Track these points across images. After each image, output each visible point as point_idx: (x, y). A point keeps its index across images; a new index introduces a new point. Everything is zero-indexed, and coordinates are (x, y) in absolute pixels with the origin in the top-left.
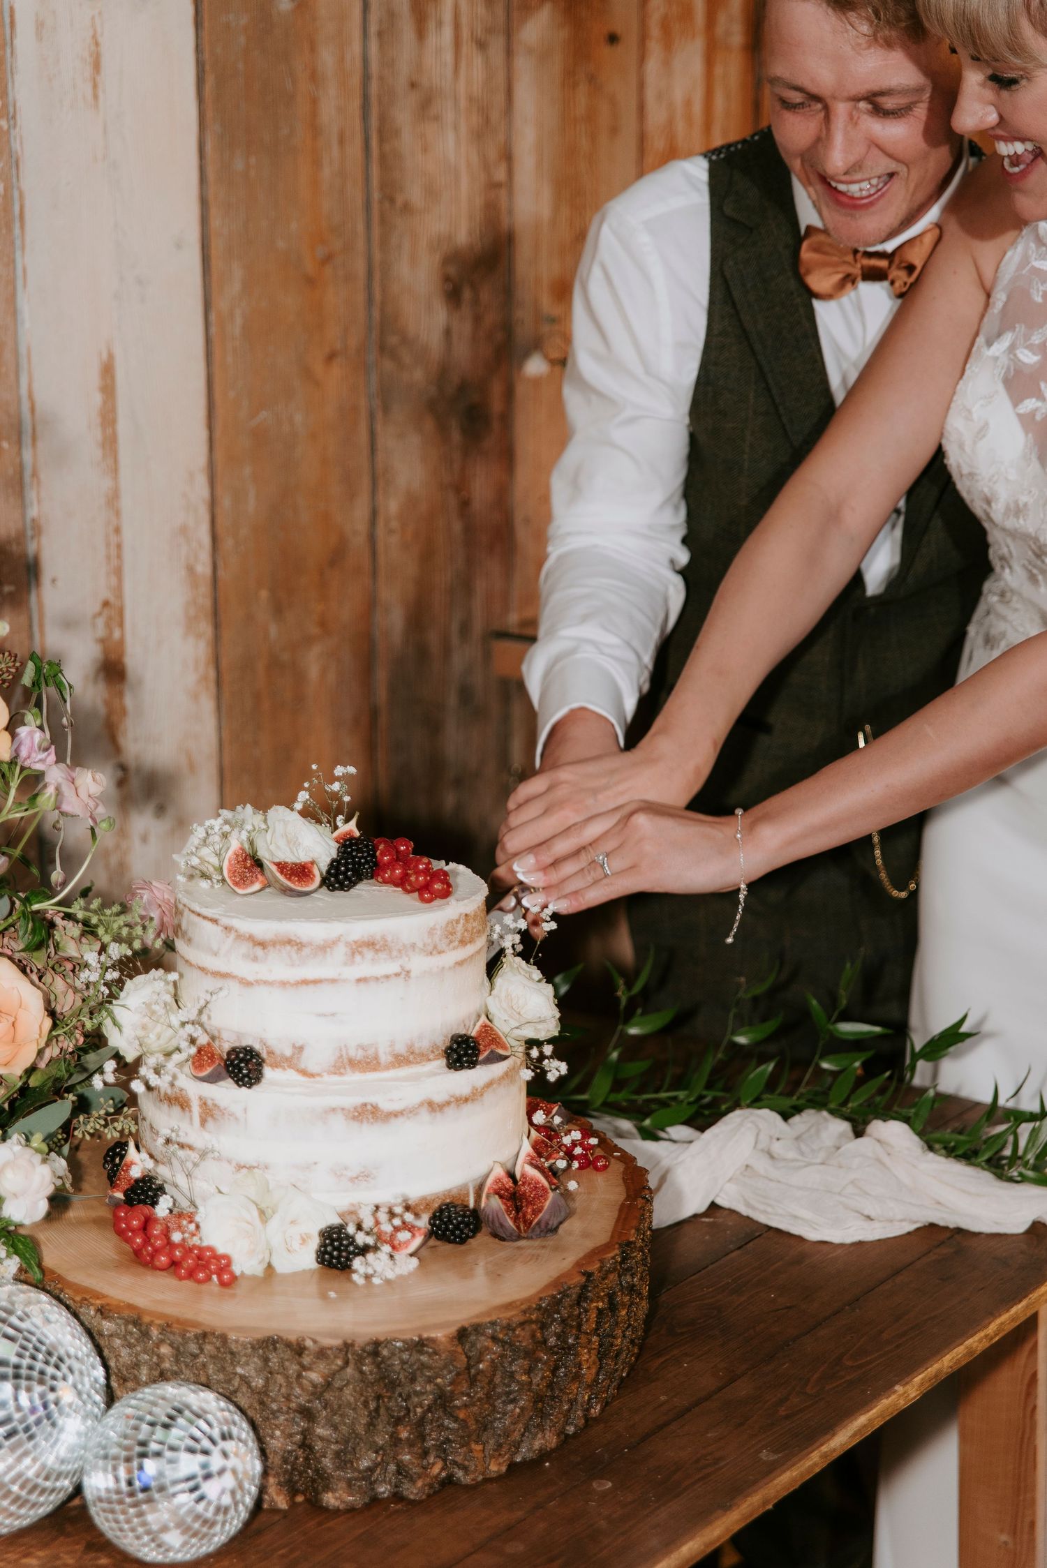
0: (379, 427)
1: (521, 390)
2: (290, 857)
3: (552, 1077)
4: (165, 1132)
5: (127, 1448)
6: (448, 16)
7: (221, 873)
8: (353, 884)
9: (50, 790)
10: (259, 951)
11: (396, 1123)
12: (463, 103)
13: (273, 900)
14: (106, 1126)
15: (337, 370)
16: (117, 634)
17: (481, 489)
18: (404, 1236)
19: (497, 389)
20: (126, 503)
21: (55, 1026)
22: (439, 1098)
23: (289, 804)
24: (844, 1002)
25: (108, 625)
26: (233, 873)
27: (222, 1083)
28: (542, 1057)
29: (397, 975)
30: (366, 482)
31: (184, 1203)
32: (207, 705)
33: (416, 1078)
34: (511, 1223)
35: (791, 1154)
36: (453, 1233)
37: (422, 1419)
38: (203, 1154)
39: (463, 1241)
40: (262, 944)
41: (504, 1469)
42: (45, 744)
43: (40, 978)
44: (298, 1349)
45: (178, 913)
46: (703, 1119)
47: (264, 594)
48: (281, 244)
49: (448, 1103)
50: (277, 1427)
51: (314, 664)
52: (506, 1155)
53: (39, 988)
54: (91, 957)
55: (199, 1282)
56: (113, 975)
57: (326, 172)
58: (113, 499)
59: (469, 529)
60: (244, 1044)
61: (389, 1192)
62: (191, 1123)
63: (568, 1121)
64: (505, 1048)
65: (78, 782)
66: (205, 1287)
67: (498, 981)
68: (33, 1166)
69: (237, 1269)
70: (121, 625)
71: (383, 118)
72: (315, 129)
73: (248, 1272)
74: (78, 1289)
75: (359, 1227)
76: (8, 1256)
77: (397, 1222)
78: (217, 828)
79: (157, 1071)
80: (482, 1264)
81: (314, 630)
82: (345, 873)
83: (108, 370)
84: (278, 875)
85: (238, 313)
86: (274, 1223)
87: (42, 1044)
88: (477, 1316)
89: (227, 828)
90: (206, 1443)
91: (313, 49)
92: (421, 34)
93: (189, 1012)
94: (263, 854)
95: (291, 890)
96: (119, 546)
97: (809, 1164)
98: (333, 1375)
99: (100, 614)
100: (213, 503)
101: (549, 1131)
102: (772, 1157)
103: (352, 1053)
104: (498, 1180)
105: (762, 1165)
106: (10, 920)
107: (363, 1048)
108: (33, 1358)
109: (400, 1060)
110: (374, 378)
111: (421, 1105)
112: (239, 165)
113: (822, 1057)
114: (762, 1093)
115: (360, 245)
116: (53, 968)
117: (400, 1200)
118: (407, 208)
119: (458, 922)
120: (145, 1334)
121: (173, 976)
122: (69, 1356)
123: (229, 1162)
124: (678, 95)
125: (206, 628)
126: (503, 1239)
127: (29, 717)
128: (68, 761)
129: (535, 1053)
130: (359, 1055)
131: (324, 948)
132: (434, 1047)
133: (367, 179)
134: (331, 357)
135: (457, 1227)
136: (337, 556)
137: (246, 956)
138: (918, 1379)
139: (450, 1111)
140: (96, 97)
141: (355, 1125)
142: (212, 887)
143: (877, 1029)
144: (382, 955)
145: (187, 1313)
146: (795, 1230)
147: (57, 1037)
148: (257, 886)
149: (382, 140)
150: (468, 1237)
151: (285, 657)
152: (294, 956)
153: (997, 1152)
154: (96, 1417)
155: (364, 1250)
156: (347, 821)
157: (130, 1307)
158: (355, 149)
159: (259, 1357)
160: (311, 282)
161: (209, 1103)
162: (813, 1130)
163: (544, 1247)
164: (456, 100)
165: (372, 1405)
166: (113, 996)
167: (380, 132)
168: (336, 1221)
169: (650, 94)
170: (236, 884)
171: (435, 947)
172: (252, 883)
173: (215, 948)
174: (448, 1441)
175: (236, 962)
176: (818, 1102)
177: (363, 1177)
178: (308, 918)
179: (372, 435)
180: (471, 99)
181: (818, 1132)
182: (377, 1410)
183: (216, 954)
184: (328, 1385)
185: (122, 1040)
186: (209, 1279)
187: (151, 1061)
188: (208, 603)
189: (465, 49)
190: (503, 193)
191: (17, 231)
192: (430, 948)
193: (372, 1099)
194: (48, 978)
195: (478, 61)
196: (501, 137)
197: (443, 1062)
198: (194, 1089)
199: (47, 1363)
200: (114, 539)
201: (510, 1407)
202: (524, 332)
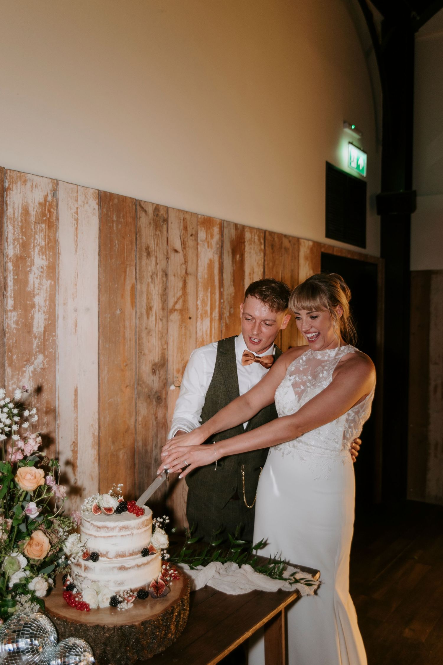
0: (137, 401)
1: (169, 393)
2: (107, 506)
3: (166, 558)
4: (76, 573)
5: (61, 655)
6: (154, 314)
7: (91, 510)
8: (121, 512)
9: (53, 492)
10: (99, 529)
11: (129, 570)
12: (157, 332)
13: (103, 516)
14: (63, 570)
15: (128, 389)
16: (76, 449)
17: (160, 415)
18: (130, 598)
19: (164, 392)
20: (79, 420)
21: (52, 547)
22: (139, 564)
23: (107, 493)
24: (236, 536)
25: (74, 447)
26: (94, 510)
27: (89, 561)
28: (164, 553)
29: (130, 534)
30: (134, 413)
31: (80, 590)
32: (96, 465)
33: (134, 559)
34: (155, 594)
35: (224, 573)
36: (142, 597)
37: (133, 644)
38: (84, 578)
39: (144, 599)
40: (99, 528)
41: (152, 656)
42: (53, 480)
43: (49, 535)
44: (103, 628)
45: (81, 520)
46: (205, 564)
47: (110, 439)
48: (116, 363)
49: (142, 565)
50: (98, 648)
51: (121, 454)
52: (155, 577)
53: (48, 538)
54: (61, 530)
55: (81, 610)
56: (66, 534)
57: (127, 347)
58: (76, 419)
59: (157, 423)
60: (95, 551)
61: (127, 587)
62: (82, 571)
63: (170, 567)
64: (155, 551)
65: (60, 489)
66: (83, 612)
67: (154, 534)
68: (43, 583)
69: (91, 607)
70: (77, 447)
71: (139, 336)
72: (124, 338)
73: (93, 608)
74: (53, 613)
75: (120, 596)
76: (37, 605)
77: (128, 595)
78: (91, 500)
79: (74, 559)
80: (148, 604)
81: (122, 447)
82: (120, 510)
83: (76, 391)
84: (104, 510)
85: (106, 377)
86: (100, 595)
87: (48, 551)
88: (146, 619)
89: (93, 500)
90: (80, 653)
91: (124, 321)
92: (148, 318)
93: (82, 544)
94: (101, 505)
95: (107, 514)
96: (77, 429)
97: (228, 575)
98: (112, 634)
99: (72, 444)
100: (99, 419)
101: (166, 570)
102: (219, 573)
103: (120, 553)
104: (153, 583)
105: (217, 576)
106: (43, 521)
107: (122, 552)
108: (40, 632)
109: (131, 555)
110: (136, 391)
111: (135, 565)
112: (107, 346)
113: (232, 549)
114: (218, 557)
115: (134, 362)
116: (53, 532)
117: (129, 589)
118: (144, 354)
119: (145, 521)
120: (67, 624)
121: (79, 535)
122: (49, 631)
123: (90, 580)
124: (204, 330)
125: (97, 447)
126: (154, 598)
127: (50, 474)
128: (59, 484)
129: (162, 552)
130: (121, 554)
131: (113, 529)
132: (139, 551)
133: (135, 348)
134: (127, 386)
135: (143, 595)
136: (127, 430)
137: (96, 530)
138: (251, 630)
139: (142, 567)
140: (76, 332)
141: (120, 571)
142: (89, 513)
143: (244, 542)
144: (127, 530)
145: (78, 619)
146: (224, 592)
147: (52, 549)
148: (99, 513)
149: (139, 340)
150: (145, 598)
151: (115, 453)
152: (106, 530)
153: (271, 572)
154: (54, 646)
155: (120, 602)
156: (121, 497)
157: (65, 617)
158: (133, 342)
159: (94, 630)
160: (122, 370)
161: (86, 566)
162: (229, 566)
163: (163, 600)
164: (156, 331)
165: (121, 642)
166: (66, 539)
167: (139, 338)
168: (115, 594)
169: (198, 329)
170: (95, 513)
171: (139, 527)
172: (98, 512)
173: (89, 528)
174: (139, 650)
175: (93, 532)
176: (230, 560)
177: (121, 583)
178: (110, 521)
179: (136, 403)
180: (159, 331)
181: (231, 566)
182: (122, 642)
183: (89, 530)
184: (110, 637)
185: (66, 550)
186: (84, 610)
187: (73, 556)
188: (97, 441)
189: (158, 321)
190: (166, 351)
191: (57, 361)
192: (138, 528)
193: (124, 564)
194: (51, 535)
195: (161, 323)
196: (166, 339)
197: (141, 555)
198: (83, 562)
199: (43, 633)
200: (76, 428)
201: (154, 641)
202: (170, 380)
